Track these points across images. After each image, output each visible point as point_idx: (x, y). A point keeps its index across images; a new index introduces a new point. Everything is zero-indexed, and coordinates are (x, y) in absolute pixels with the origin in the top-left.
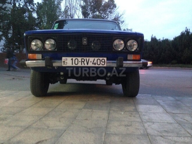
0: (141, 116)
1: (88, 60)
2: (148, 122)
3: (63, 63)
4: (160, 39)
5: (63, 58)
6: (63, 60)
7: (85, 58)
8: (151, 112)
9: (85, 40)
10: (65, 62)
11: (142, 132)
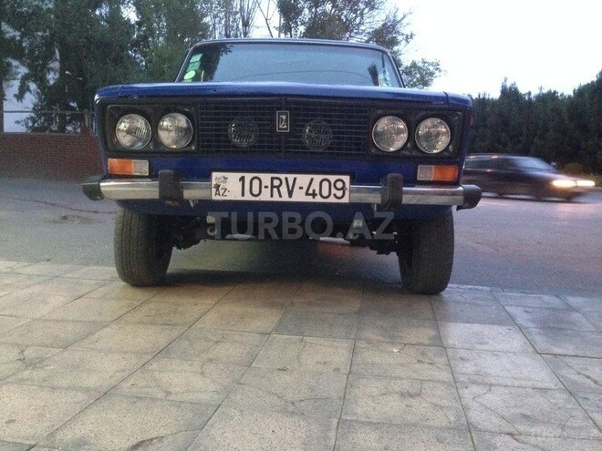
0: (452, 363)
1: (291, 183)
2: (474, 382)
3: (214, 190)
4: (530, 93)
5: (215, 175)
6: (214, 182)
7: (282, 176)
8: (486, 347)
9: (284, 117)
10: (219, 186)
11: (452, 418)
